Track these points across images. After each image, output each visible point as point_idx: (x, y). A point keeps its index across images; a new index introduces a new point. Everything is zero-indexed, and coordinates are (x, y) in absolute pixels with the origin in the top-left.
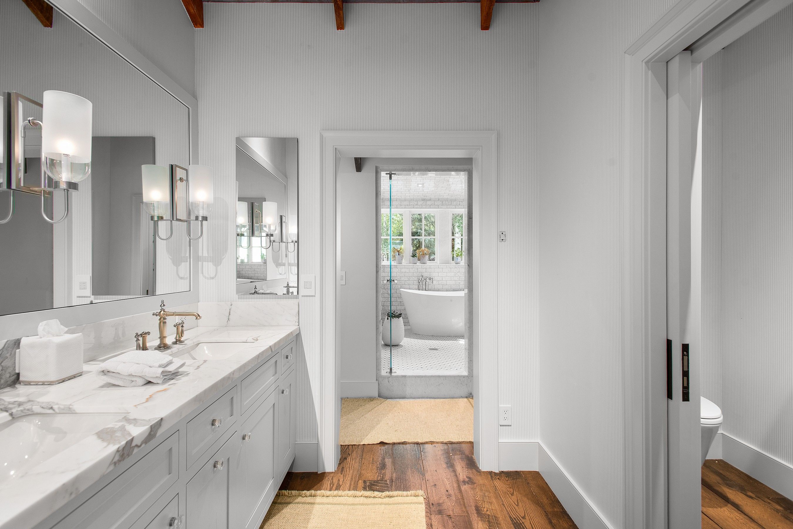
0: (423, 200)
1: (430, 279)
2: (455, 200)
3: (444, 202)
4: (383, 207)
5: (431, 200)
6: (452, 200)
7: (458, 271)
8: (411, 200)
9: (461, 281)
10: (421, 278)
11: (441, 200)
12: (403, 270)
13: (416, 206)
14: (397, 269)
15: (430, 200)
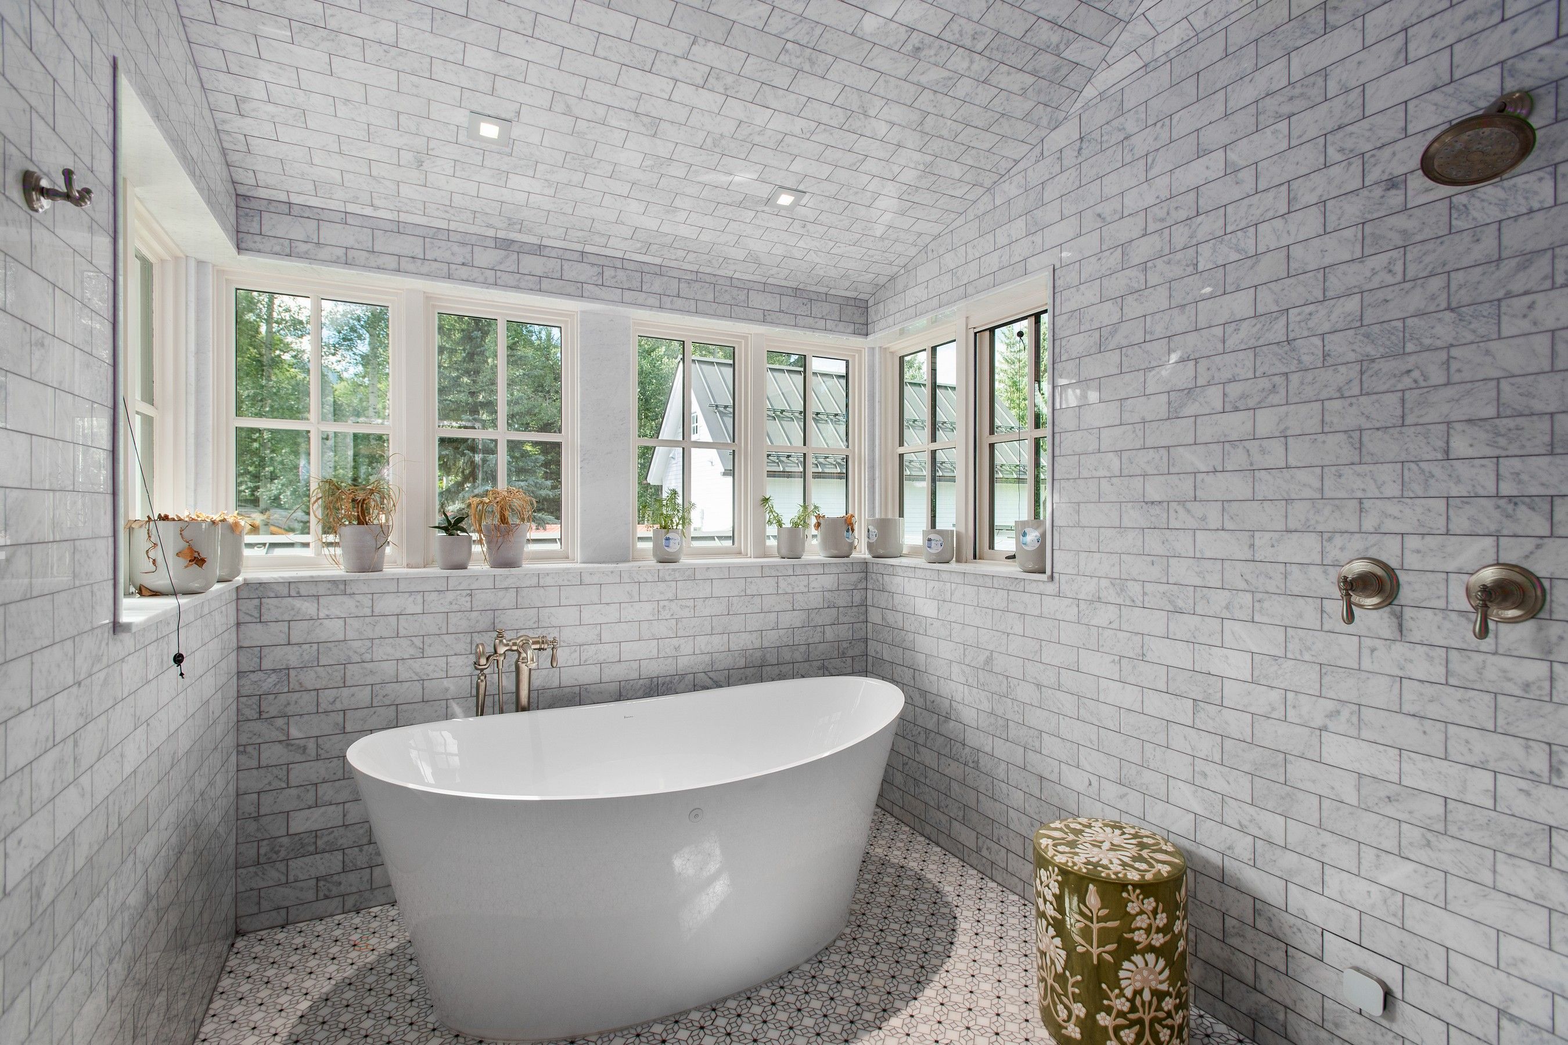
0: (505, 245)
1: (542, 644)
2: (660, 271)
3: (608, 273)
4: (251, 245)
5: (546, 252)
6: (646, 269)
7: (670, 595)
8: (431, 235)
9: (682, 640)
10: (489, 639)
11: (592, 259)
12: (388, 604)
13: (464, 272)
14: (349, 603)
15: (539, 250)
